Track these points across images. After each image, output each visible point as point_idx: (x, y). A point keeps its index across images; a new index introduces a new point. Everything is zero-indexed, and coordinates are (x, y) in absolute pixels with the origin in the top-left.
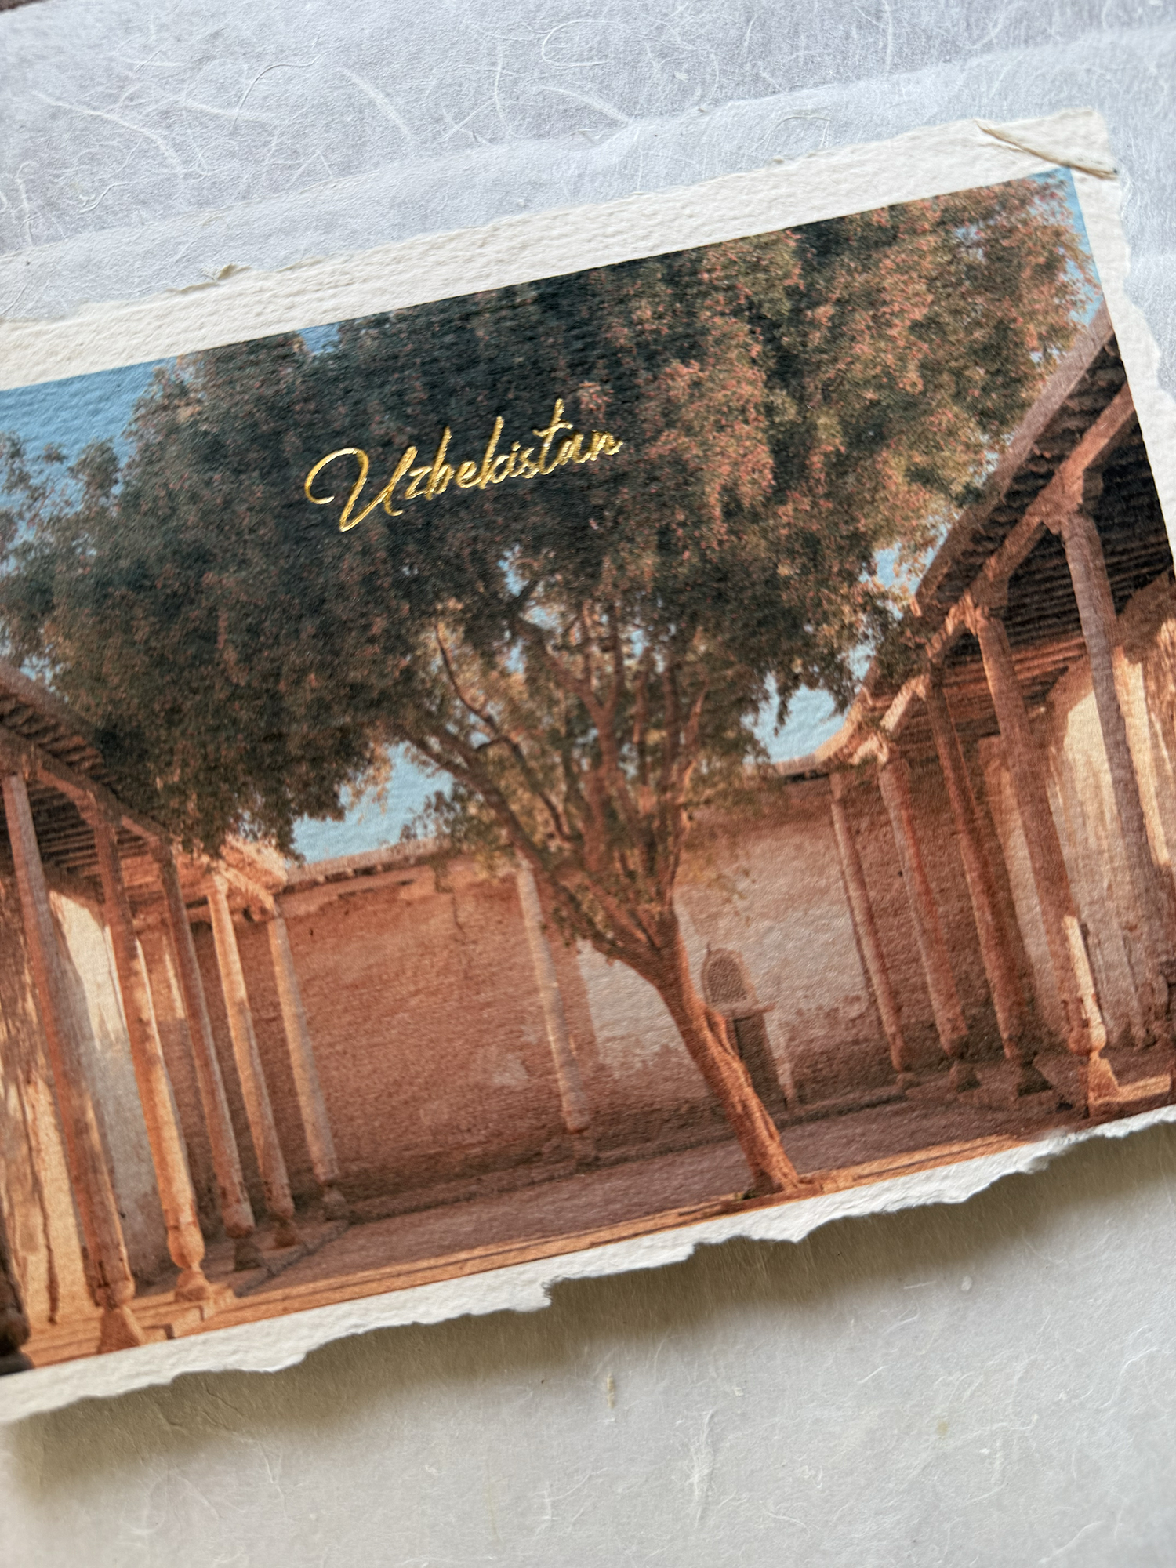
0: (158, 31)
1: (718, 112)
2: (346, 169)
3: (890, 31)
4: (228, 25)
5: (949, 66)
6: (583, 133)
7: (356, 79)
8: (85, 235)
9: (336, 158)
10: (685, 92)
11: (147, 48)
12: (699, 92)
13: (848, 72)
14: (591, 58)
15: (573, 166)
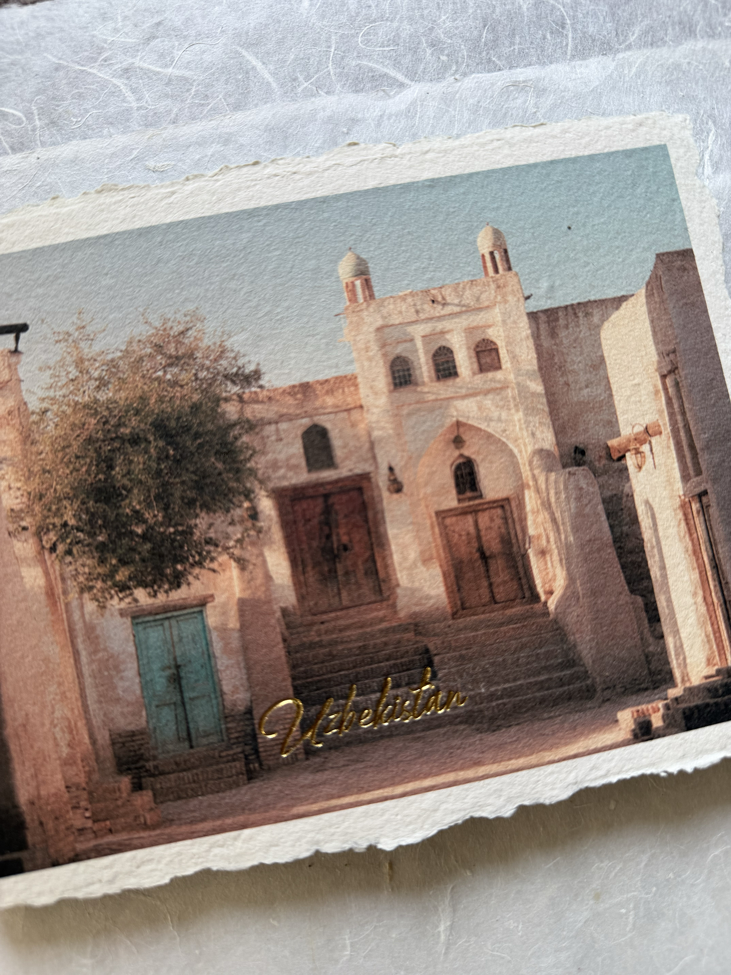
0: (123, 20)
1: (466, 80)
2: (237, 107)
3: (570, 35)
4: (166, 18)
5: (605, 57)
6: (384, 91)
7: (244, 53)
8: (74, 142)
9: (232, 100)
10: (446, 68)
11: (116, 30)
12: (454, 68)
13: (545, 59)
14: (388, 46)
15: (377, 110)
